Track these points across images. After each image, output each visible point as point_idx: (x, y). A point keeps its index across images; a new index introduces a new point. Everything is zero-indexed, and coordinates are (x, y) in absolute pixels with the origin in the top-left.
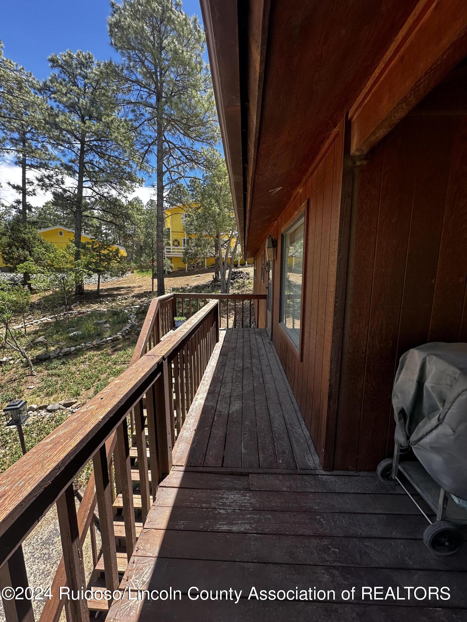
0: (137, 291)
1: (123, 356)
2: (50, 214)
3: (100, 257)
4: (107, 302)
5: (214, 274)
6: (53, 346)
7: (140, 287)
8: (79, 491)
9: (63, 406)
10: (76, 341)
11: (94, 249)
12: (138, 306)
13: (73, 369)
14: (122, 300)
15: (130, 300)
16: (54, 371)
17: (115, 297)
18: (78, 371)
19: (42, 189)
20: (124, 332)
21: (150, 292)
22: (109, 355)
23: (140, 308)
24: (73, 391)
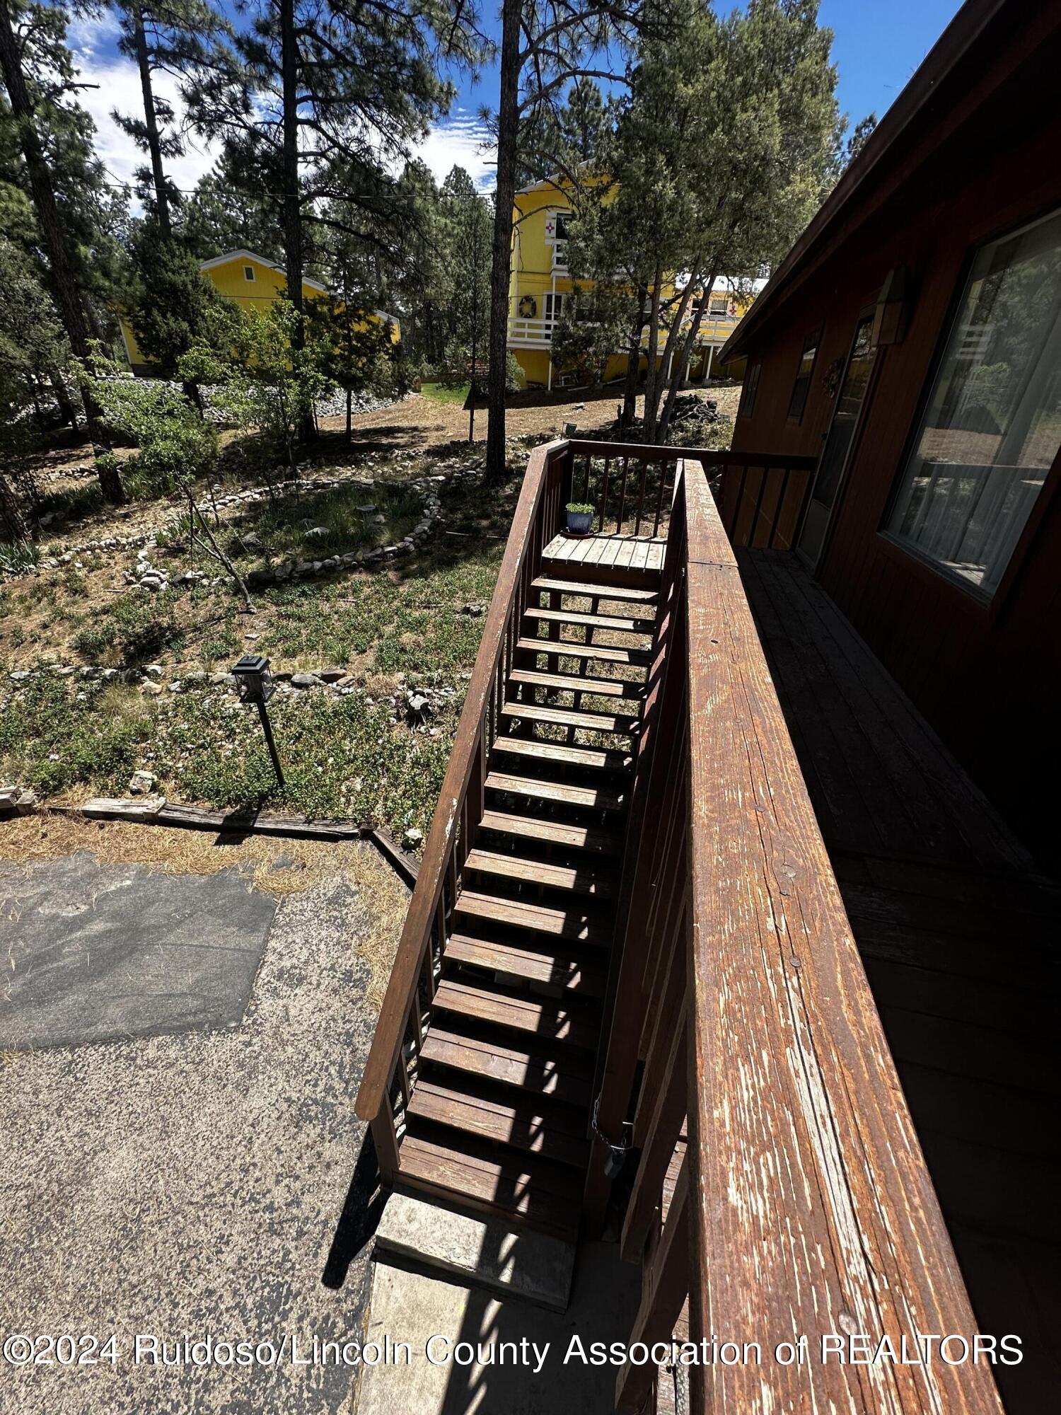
0: (433, 440)
1: (422, 592)
2: (213, 217)
3: (350, 342)
4: (370, 464)
5: (621, 402)
6: (276, 556)
7: (439, 428)
8: (375, 832)
9: (321, 679)
10: (321, 548)
11: (335, 319)
12: (441, 478)
13: (325, 608)
14: (404, 459)
15: (422, 462)
16: (291, 609)
17: (387, 451)
18: (336, 613)
19: (200, 130)
20: (419, 536)
21: (466, 443)
22: (394, 585)
23: (446, 483)
24: (334, 653)
